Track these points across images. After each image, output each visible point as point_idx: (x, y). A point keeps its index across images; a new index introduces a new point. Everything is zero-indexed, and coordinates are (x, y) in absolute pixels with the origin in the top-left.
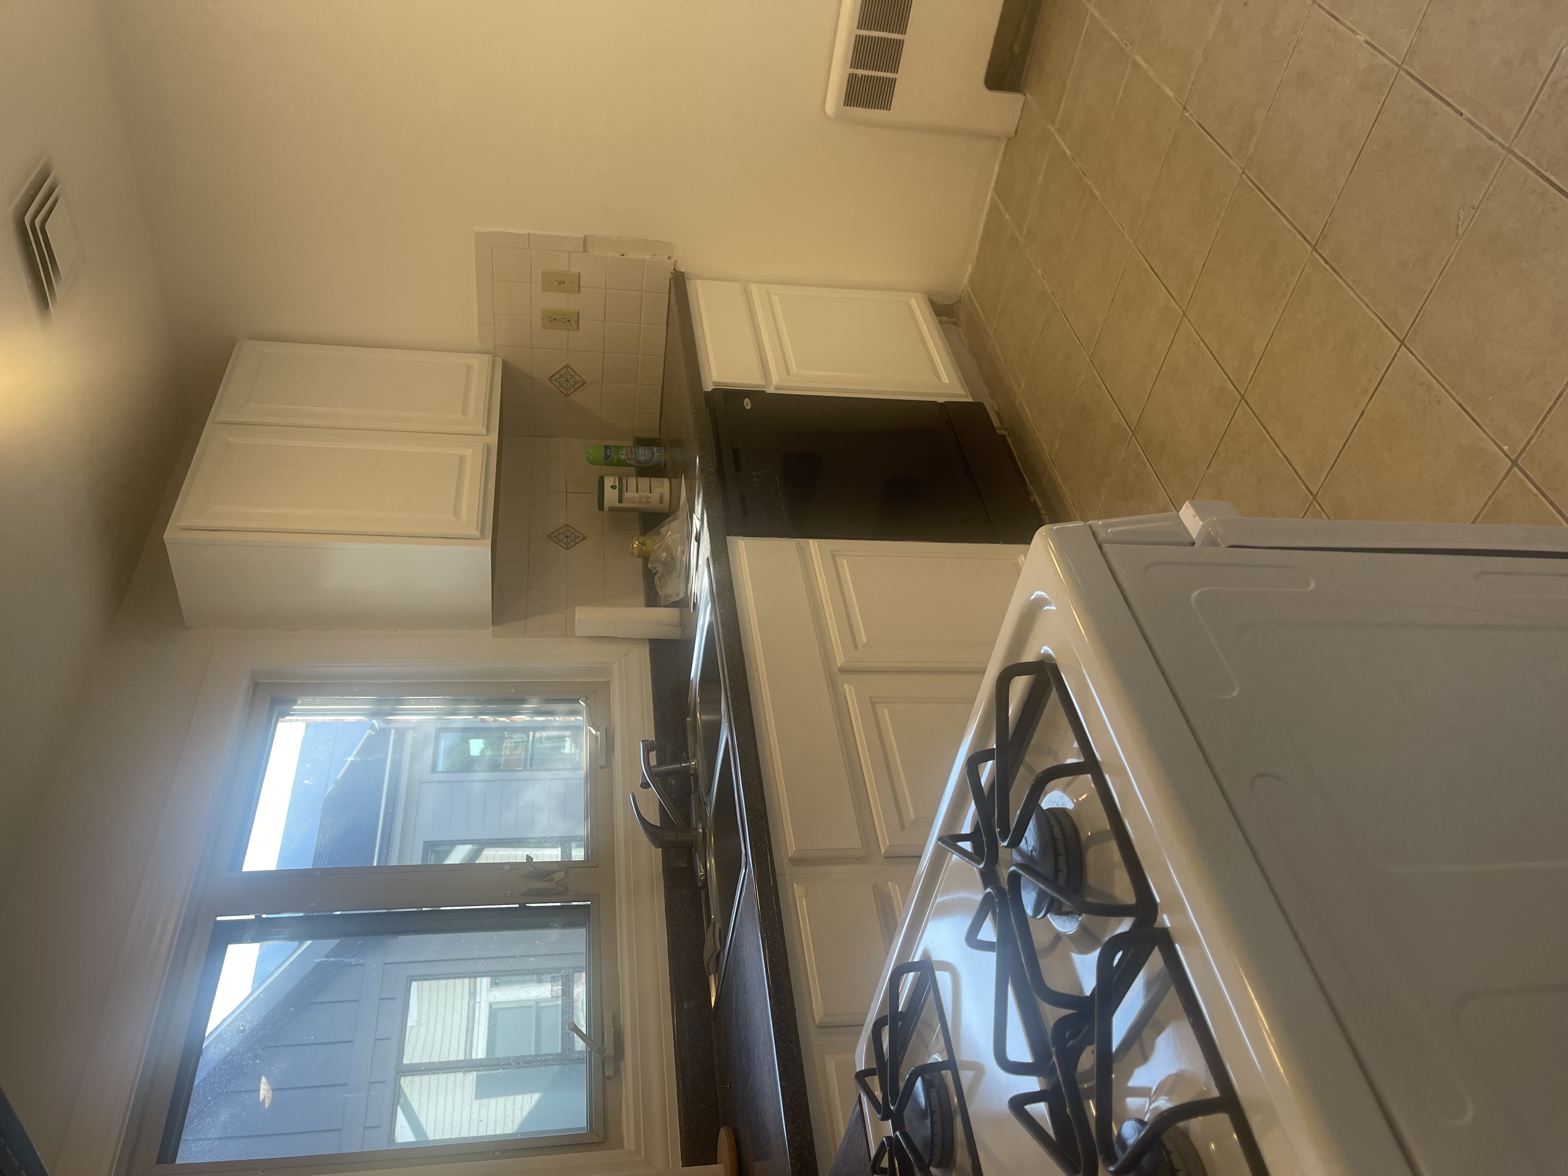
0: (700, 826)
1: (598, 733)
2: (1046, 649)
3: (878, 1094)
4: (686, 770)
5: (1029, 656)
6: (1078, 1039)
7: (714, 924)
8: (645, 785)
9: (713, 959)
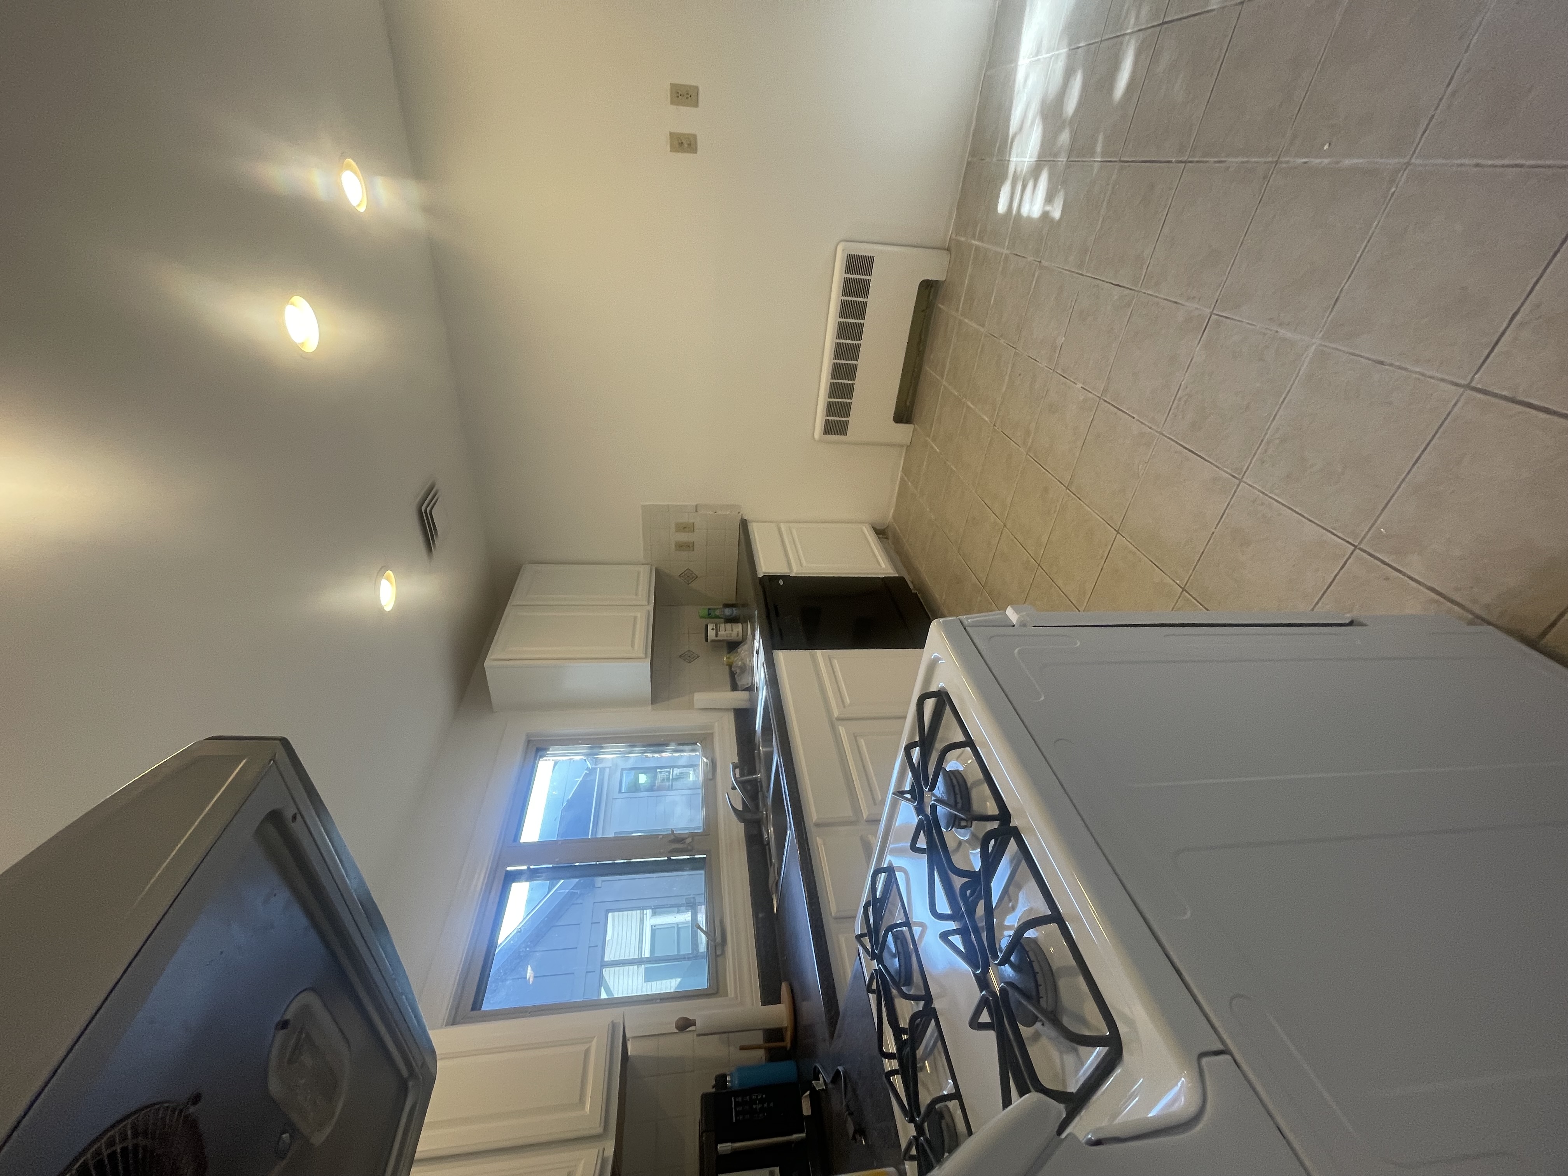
0: (764, 809)
1: (708, 761)
2: (941, 684)
3: (869, 947)
4: (756, 779)
5: (933, 688)
6: (974, 896)
7: (774, 864)
8: (734, 788)
9: (774, 885)
